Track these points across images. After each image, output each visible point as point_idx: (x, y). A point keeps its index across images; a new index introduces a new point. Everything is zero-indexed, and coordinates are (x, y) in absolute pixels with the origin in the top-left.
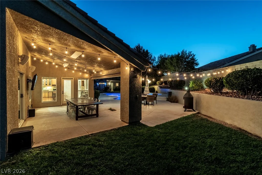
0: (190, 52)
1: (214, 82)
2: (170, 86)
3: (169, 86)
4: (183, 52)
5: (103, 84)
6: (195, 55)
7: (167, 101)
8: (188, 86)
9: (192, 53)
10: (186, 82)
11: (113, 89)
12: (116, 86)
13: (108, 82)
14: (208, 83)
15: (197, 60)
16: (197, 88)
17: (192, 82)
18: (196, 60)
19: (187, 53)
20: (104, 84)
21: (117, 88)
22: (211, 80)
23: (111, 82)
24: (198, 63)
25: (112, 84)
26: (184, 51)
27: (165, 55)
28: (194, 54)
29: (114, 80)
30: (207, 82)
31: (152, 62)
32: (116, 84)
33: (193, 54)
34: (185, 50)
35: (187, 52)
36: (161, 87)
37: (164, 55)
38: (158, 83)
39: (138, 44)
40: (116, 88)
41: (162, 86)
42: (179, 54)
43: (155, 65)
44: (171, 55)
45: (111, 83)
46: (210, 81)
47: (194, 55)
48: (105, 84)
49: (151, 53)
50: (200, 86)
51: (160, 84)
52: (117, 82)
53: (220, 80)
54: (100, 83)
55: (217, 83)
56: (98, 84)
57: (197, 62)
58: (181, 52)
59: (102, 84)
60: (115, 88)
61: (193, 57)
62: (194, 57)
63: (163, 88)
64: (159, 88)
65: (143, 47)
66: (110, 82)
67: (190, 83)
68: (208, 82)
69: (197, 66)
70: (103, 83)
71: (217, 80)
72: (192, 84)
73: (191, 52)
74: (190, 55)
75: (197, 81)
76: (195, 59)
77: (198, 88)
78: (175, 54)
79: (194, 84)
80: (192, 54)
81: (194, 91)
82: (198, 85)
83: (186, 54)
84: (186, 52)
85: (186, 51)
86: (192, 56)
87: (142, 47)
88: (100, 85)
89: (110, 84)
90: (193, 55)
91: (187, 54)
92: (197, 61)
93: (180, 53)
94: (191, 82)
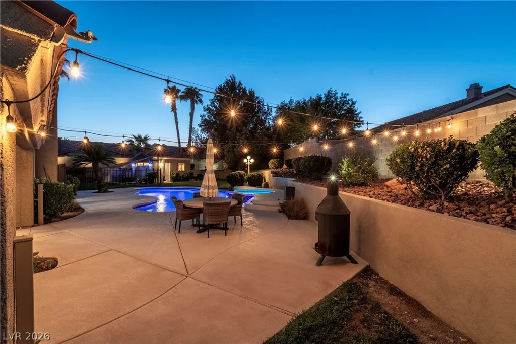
0: (345, 94)
1: (427, 159)
2: (299, 171)
3: (295, 172)
4: (329, 95)
5: (146, 166)
6: (356, 102)
7: (280, 212)
8: (337, 171)
9: (348, 98)
10: (333, 161)
11: (172, 178)
12: (180, 169)
13: (155, 160)
14: (402, 162)
15: (360, 112)
16: (362, 180)
17: (348, 161)
18: (358, 114)
19: (339, 97)
20: (148, 166)
21: (181, 174)
22: (416, 149)
23: (166, 161)
24: (361, 120)
25: (168, 167)
26: (332, 92)
27: (291, 101)
28: (354, 101)
29: (173, 157)
30: (398, 160)
31: (263, 118)
32: (180, 166)
33: (352, 100)
34: (334, 90)
35: (339, 95)
36: (276, 174)
37: (289, 102)
38: (273, 163)
39: (231, 76)
40: (178, 174)
41: (279, 170)
42: (320, 99)
43: (269, 125)
44: (302, 100)
45: (166, 164)
46: (413, 157)
47: (354, 103)
48: (150, 165)
49: (260, 98)
50: (369, 172)
51: (275, 166)
52: (182, 162)
53: (449, 150)
54: (139, 164)
55: (440, 162)
56: (133, 165)
57: (360, 118)
58: (325, 94)
59: (143, 166)
60: (175, 175)
61: (351, 106)
62: (354, 107)
63: (281, 176)
64: (272, 174)
65: (242, 84)
66: (162, 161)
67: (343, 164)
68: (402, 158)
69: (359, 127)
70: (146, 164)
71: (439, 151)
72: (348, 166)
73: (347, 95)
74: (345, 101)
75: (362, 158)
76: (356, 111)
77: (364, 177)
78: (311, 97)
79: (352, 166)
80: (349, 100)
81: (353, 186)
82: (363, 170)
83: (336, 99)
84: (337, 95)
85: (336, 93)
86: (348, 103)
87: (240, 83)
88: (138, 169)
89: (161, 165)
90: (351, 103)
91: (339, 100)
92: (360, 115)
93: (323, 96)
94: (345, 162)
